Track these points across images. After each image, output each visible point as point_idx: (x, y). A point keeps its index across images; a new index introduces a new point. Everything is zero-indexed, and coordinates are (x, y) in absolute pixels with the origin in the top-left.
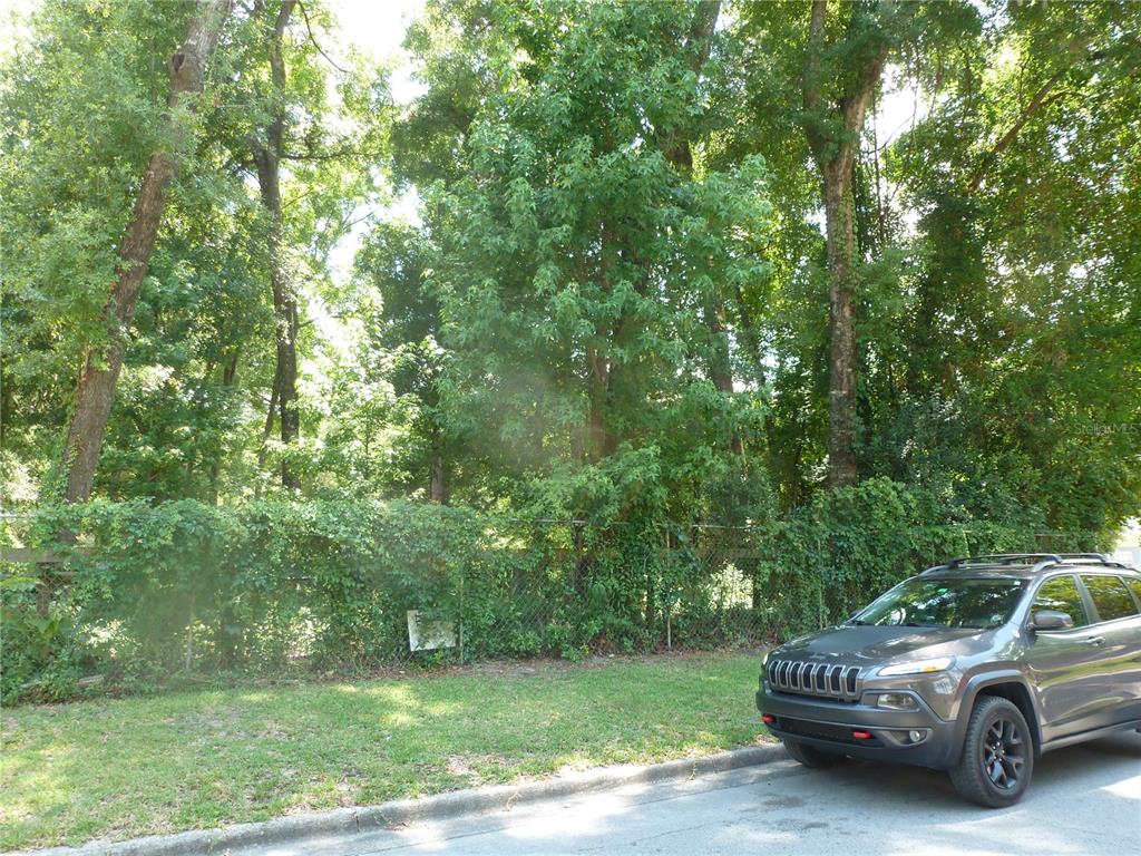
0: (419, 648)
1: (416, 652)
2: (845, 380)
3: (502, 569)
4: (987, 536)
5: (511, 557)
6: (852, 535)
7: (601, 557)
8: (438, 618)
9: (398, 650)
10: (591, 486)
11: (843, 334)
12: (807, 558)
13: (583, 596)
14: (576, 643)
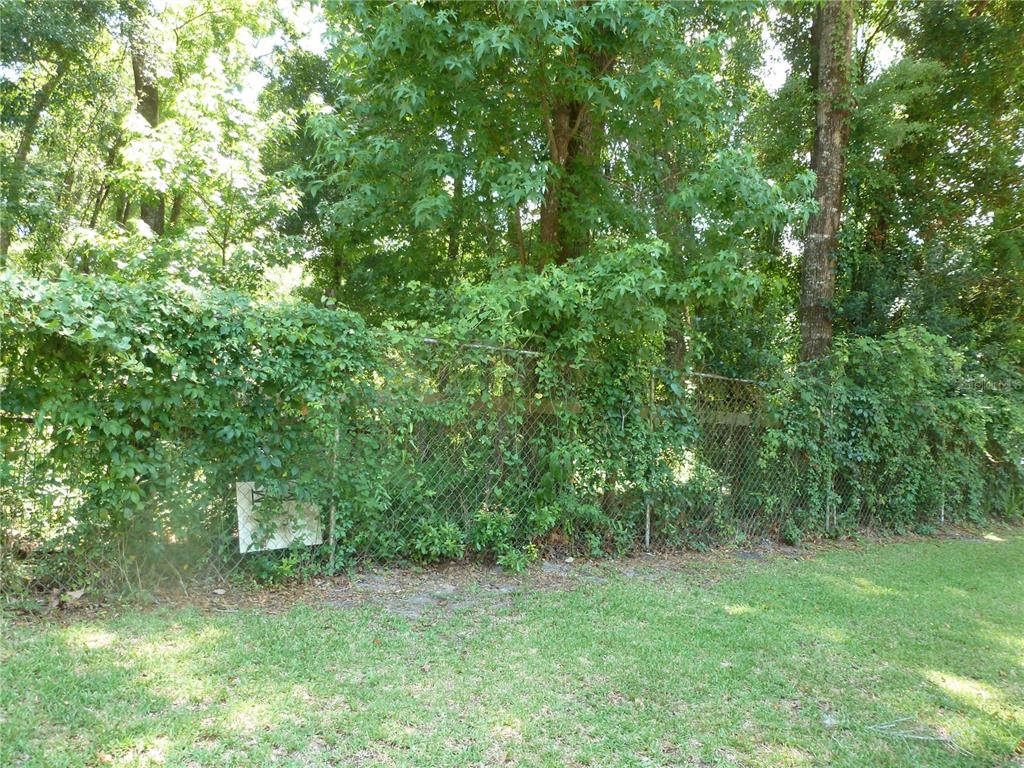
0: (253, 549)
1: (248, 555)
2: (828, 222)
3: (406, 419)
4: (1003, 414)
5: (421, 399)
6: (874, 401)
7: (559, 409)
8: (292, 496)
9: (215, 551)
10: (553, 295)
11: (830, 165)
12: (823, 428)
13: (531, 467)
14: (518, 542)
